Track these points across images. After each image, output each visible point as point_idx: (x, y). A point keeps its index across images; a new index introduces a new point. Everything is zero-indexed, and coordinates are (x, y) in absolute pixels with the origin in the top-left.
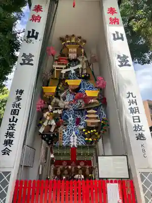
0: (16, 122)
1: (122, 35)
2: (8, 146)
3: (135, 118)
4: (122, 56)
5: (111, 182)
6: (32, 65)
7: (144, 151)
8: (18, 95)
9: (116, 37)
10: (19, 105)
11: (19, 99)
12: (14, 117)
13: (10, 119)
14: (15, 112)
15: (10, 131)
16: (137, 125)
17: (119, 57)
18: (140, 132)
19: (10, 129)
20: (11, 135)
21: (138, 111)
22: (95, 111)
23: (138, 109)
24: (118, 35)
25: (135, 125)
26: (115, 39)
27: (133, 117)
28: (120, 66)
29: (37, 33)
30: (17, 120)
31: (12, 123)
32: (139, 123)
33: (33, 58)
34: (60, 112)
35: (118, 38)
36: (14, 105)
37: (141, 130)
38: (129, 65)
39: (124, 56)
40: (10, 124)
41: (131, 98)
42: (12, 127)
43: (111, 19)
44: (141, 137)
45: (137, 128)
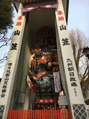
0: (8, 80)
1: (65, 27)
2: (4, 93)
3: (71, 74)
4: (65, 39)
7: (75, 92)
8: (10, 66)
9: (62, 28)
10: (10, 71)
11: (10, 68)
12: (7, 78)
13: (5, 79)
14: (7, 75)
15: (5, 85)
16: (72, 78)
17: (63, 40)
18: (74, 82)
19: (5, 84)
20: (5, 87)
21: (73, 70)
23: (73, 69)
24: (63, 27)
25: (71, 78)
26: (61, 30)
27: (70, 73)
28: (63, 45)
29: (19, 32)
30: (8, 79)
31: (6, 81)
32: (73, 76)
33: (17, 46)
35: (63, 29)
36: (7, 72)
37: (74, 80)
38: (69, 44)
39: (66, 39)
40: (5, 81)
41: (69, 62)
42: (6, 83)
43: (59, 18)
44: (74, 85)
45: (72, 79)
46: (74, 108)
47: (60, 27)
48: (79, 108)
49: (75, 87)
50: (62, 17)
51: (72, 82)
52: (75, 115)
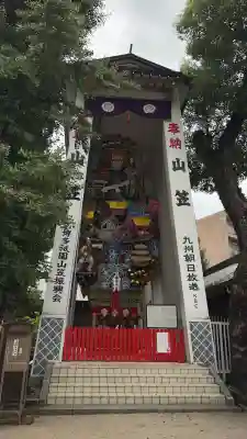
0: (65, 267)
1: (183, 163)
2: (58, 293)
3: (189, 267)
4: (181, 192)
5: (162, 331)
6: (78, 199)
8: (65, 236)
9: (177, 166)
10: (67, 248)
11: (66, 241)
12: (62, 262)
13: (58, 264)
14: (63, 256)
15: (59, 277)
16: (191, 274)
17: (178, 193)
18: (194, 282)
19: (59, 275)
20: (61, 281)
21: (194, 259)
22: (144, 246)
23: (194, 257)
24: (179, 164)
25: (189, 274)
26: (175, 169)
27: (188, 265)
28: (179, 205)
30: (65, 264)
31: (60, 268)
32: (193, 272)
33: (79, 191)
34: (100, 246)
35: (179, 168)
36: (61, 248)
37: (194, 279)
38: (189, 204)
39: (184, 192)
40: (58, 270)
41: (187, 244)
42: (60, 273)
43: (171, 141)
44: (194, 287)
45: (191, 277)
46: (191, 328)
47: (174, 163)
48: (200, 327)
49: (195, 292)
50: (178, 140)
51: (191, 282)
52: (193, 338)
